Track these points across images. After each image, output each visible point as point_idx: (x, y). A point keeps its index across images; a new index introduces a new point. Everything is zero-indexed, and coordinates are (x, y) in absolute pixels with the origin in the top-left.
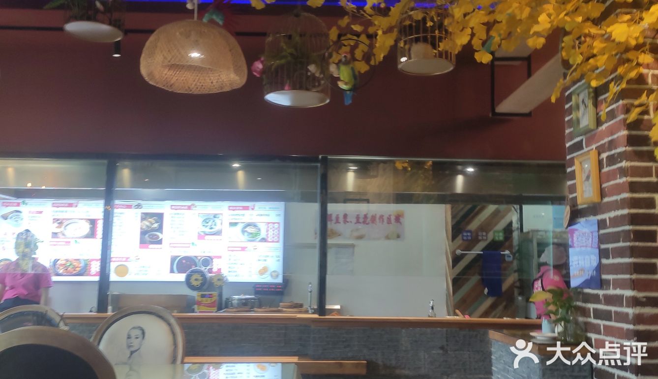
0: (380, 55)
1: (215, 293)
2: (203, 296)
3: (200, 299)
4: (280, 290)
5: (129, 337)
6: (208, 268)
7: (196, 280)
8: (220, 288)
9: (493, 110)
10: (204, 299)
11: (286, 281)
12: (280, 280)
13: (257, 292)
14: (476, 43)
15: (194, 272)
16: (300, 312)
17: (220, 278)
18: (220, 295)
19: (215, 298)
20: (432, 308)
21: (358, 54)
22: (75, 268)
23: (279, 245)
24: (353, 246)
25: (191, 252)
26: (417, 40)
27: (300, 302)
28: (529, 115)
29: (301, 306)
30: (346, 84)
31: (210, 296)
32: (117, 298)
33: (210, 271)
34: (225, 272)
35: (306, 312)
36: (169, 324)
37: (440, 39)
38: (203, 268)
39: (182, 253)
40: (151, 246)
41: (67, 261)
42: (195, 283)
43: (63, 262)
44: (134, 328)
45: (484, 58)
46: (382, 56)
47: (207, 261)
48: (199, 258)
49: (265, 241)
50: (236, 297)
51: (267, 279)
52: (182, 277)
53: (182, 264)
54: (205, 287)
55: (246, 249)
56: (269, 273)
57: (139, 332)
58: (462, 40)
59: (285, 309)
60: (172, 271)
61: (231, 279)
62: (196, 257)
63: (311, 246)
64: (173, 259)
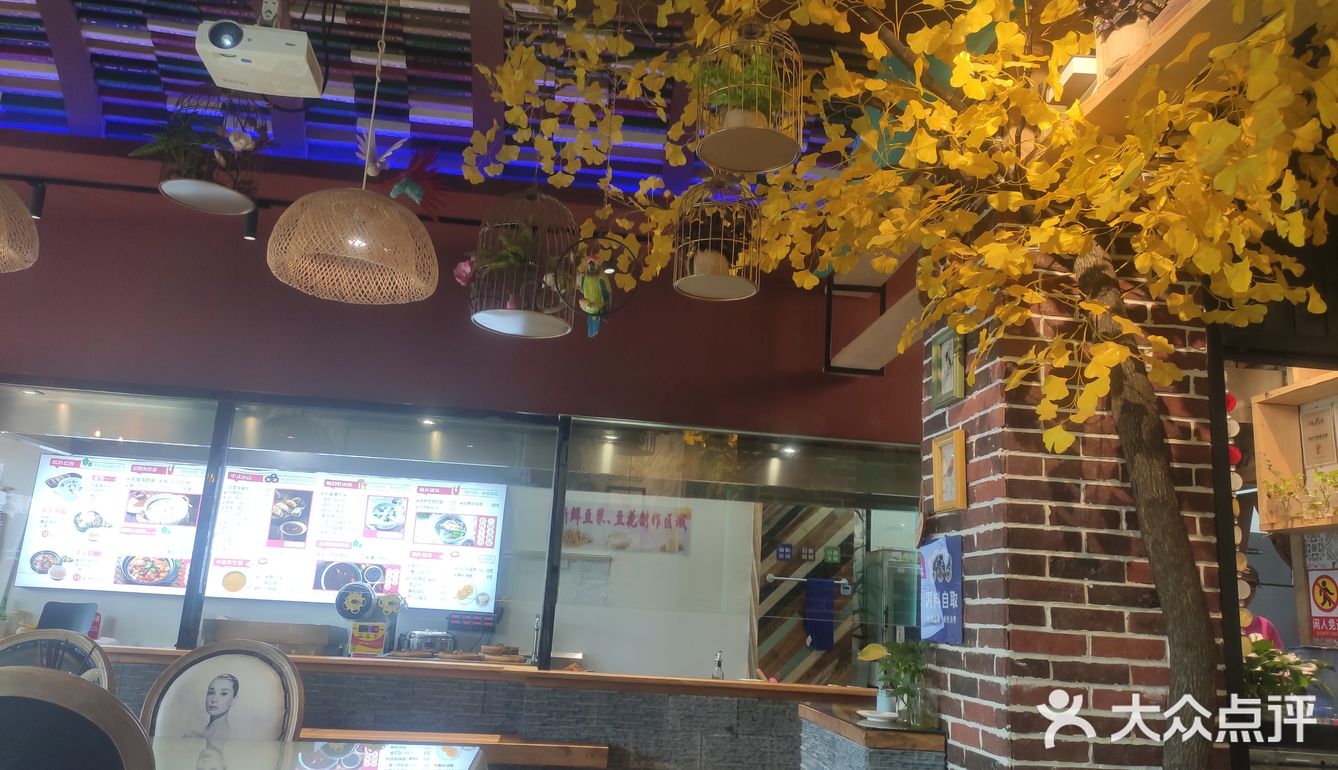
0: (654, 268)
1: (383, 625)
2: (362, 629)
3: (357, 634)
4: (490, 624)
5: (211, 692)
6: (377, 583)
7: (354, 602)
8: (393, 616)
9: (828, 362)
10: (364, 634)
11: (500, 611)
12: (490, 608)
13: (451, 627)
14: (797, 260)
15: (352, 589)
16: (512, 662)
17: (394, 600)
18: (392, 629)
19: (383, 633)
20: (719, 665)
21: (623, 261)
22: (158, 573)
23: (496, 552)
24: (610, 560)
25: (352, 557)
26: (703, 247)
27: (514, 645)
28: (880, 372)
29: (515, 652)
30: (591, 305)
31: (375, 630)
32: (215, 626)
33: (380, 589)
34: (403, 592)
35: (522, 662)
36: (281, 674)
37: (739, 248)
38: (368, 585)
39: (337, 557)
40: (288, 543)
41: (146, 560)
42: (351, 607)
43: (141, 562)
44: (220, 677)
45: (807, 281)
46: (659, 268)
47: (377, 572)
48: (364, 567)
49: (472, 545)
50: (417, 633)
51: (470, 606)
52: (330, 597)
53: (333, 575)
54: (368, 614)
55: (441, 556)
56: (473, 596)
57: (228, 685)
58: (778, 253)
59: (487, 656)
60: (317, 586)
61: (413, 602)
62: (359, 565)
63: (536, 556)
64: (320, 568)
